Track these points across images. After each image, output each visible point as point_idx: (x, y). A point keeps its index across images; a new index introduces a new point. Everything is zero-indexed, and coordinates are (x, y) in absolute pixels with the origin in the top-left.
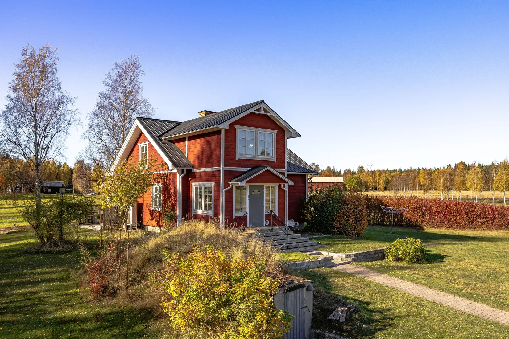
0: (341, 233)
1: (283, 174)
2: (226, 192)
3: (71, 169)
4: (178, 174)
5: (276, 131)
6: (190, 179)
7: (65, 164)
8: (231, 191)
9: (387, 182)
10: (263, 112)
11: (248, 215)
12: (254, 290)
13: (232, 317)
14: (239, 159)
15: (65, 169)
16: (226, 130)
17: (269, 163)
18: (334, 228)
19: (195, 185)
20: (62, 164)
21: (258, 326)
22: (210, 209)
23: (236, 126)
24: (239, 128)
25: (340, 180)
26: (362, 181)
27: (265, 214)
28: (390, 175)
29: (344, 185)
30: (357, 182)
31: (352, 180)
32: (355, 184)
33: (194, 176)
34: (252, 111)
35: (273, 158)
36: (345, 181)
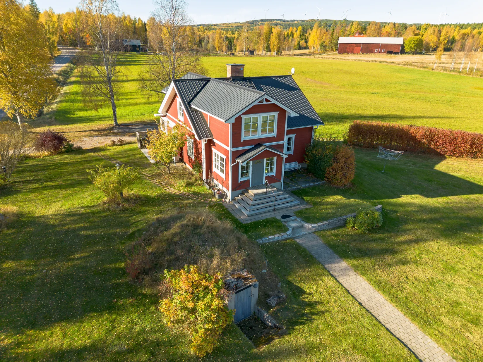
1: (281, 146)
2: (233, 166)
3: (145, 23)
4: (202, 141)
5: (278, 112)
6: (210, 145)
7: (139, 19)
8: (237, 164)
9: (451, 42)
10: (265, 103)
11: (251, 179)
14: (244, 141)
15: (140, 25)
16: (233, 122)
17: (270, 140)
19: (214, 150)
20: (137, 19)
22: (223, 173)
23: (241, 116)
24: (244, 117)
25: (399, 41)
26: (424, 43)
27: (265, 176)
28: (458, 32)
29: (403, 46)
30: (418, 44)
31: (413, 42)
32: (415, 46)
33: (214, 144)
34: (256, 103)
35: (274, 134)
36: (405, 41)
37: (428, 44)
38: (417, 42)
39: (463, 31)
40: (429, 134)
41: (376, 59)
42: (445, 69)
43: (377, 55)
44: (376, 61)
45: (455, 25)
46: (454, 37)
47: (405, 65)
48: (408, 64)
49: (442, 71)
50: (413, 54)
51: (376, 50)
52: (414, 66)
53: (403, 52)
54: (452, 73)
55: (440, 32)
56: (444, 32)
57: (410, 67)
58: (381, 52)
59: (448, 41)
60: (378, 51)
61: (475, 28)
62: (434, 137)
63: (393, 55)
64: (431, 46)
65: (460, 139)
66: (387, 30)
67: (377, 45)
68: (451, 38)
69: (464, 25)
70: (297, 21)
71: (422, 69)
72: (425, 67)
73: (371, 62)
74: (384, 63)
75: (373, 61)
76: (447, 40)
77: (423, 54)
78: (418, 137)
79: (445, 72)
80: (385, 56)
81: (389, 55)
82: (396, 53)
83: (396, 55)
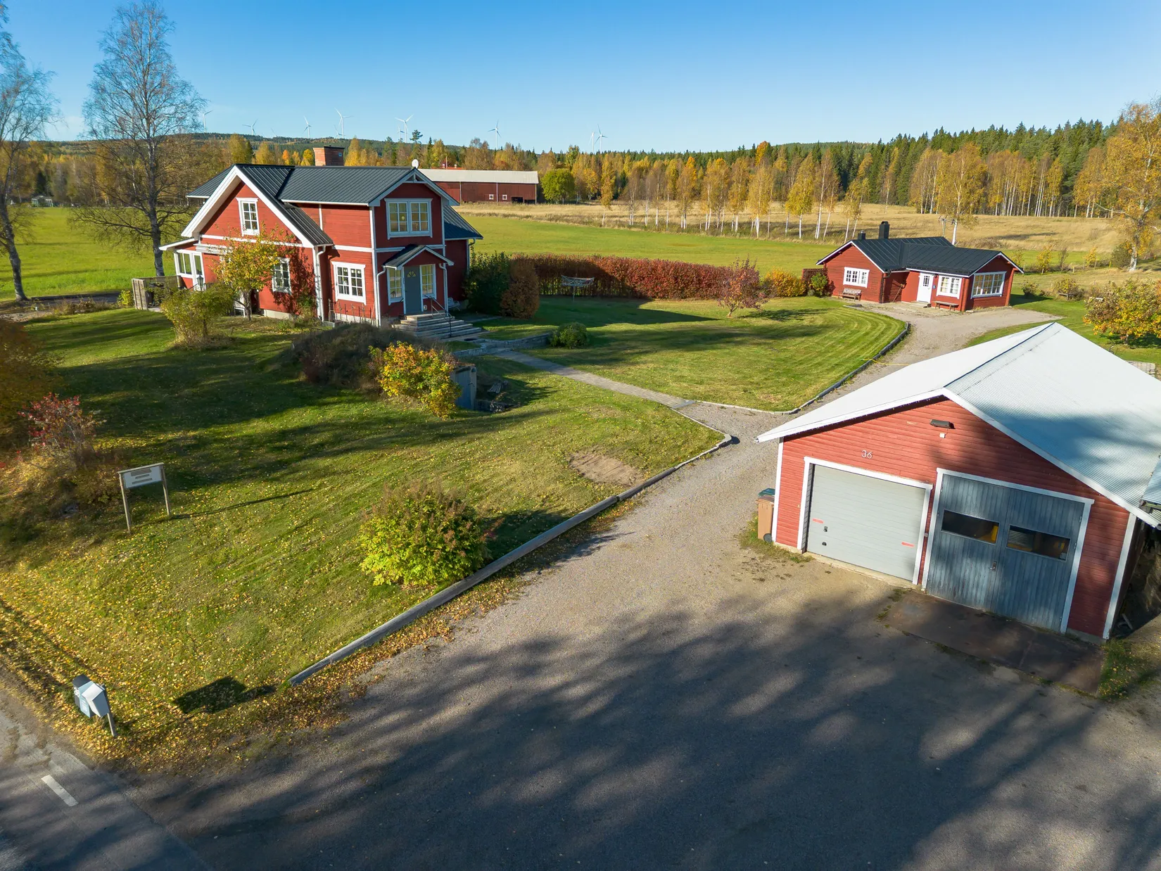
0: (508, 315)
1: (440, 251)
2: (380, 277)
4: (314, 251)
5: (431, 200)
6: (329, 257)
8: (385, 275)
9: (622, 182)
10: (416, 181)
11: (404, 301)
12: (437, 372)
13: (426, 388)
14: (391, 238)
16: (376, 208)
17: (425, 240)
18: (501, 309)
19: (336, 264)
21: (443, 391)
22: (361, 294)
23: (386, 200)
24: (389, 202)
25: (531, 177)
26: (576, 182)
27: (422, 298)
28: (630, 166)
29: (540, 189)
30: (565, 183)
31: (556, 180)
32: (561, 188)
33: (335, 254)
34: (404, 181)
35: (429, 232)
36: (542, 179)
37: (583, 184)
38: (563, 180)
39: (638, 164)
40: (621, 266)
41: (496, 211)
42: (621, 224)
43: (493, 205)
44: (496, 215)
45: (623, 154)
46: (624, 173)
47: (551, 220)
48: (557, 218)
49: (616, 228)
50: (561, 203)
51: (491, 196)
52: (567, 221)
53: (541, 200)
54: (633, 229)
55: (599, 164)
56: (606, 164)
57: (561, 223)
58: (500, 200)
59: (616, 180)
60: (495, 197)
61: (655, 159)
62: (627, 270)
63: (524, 205)
64: (589, 189)
65: (660, 270)
66: (502, 159)
67: (490, 186)
68: (619, 175)
69: (635, 154)
70: (292, 140)
71: (582, 226)
72: (587, 223)
73: (487, 217)
74: (513, 218)
75: (490, 215)
76: (614, 177)
77: (579, 203)
78: (608, 270)
79: (622, 228)
80: (509, 207)
81: (518, 206)
82: (530, 202)
83: (530, 205)
